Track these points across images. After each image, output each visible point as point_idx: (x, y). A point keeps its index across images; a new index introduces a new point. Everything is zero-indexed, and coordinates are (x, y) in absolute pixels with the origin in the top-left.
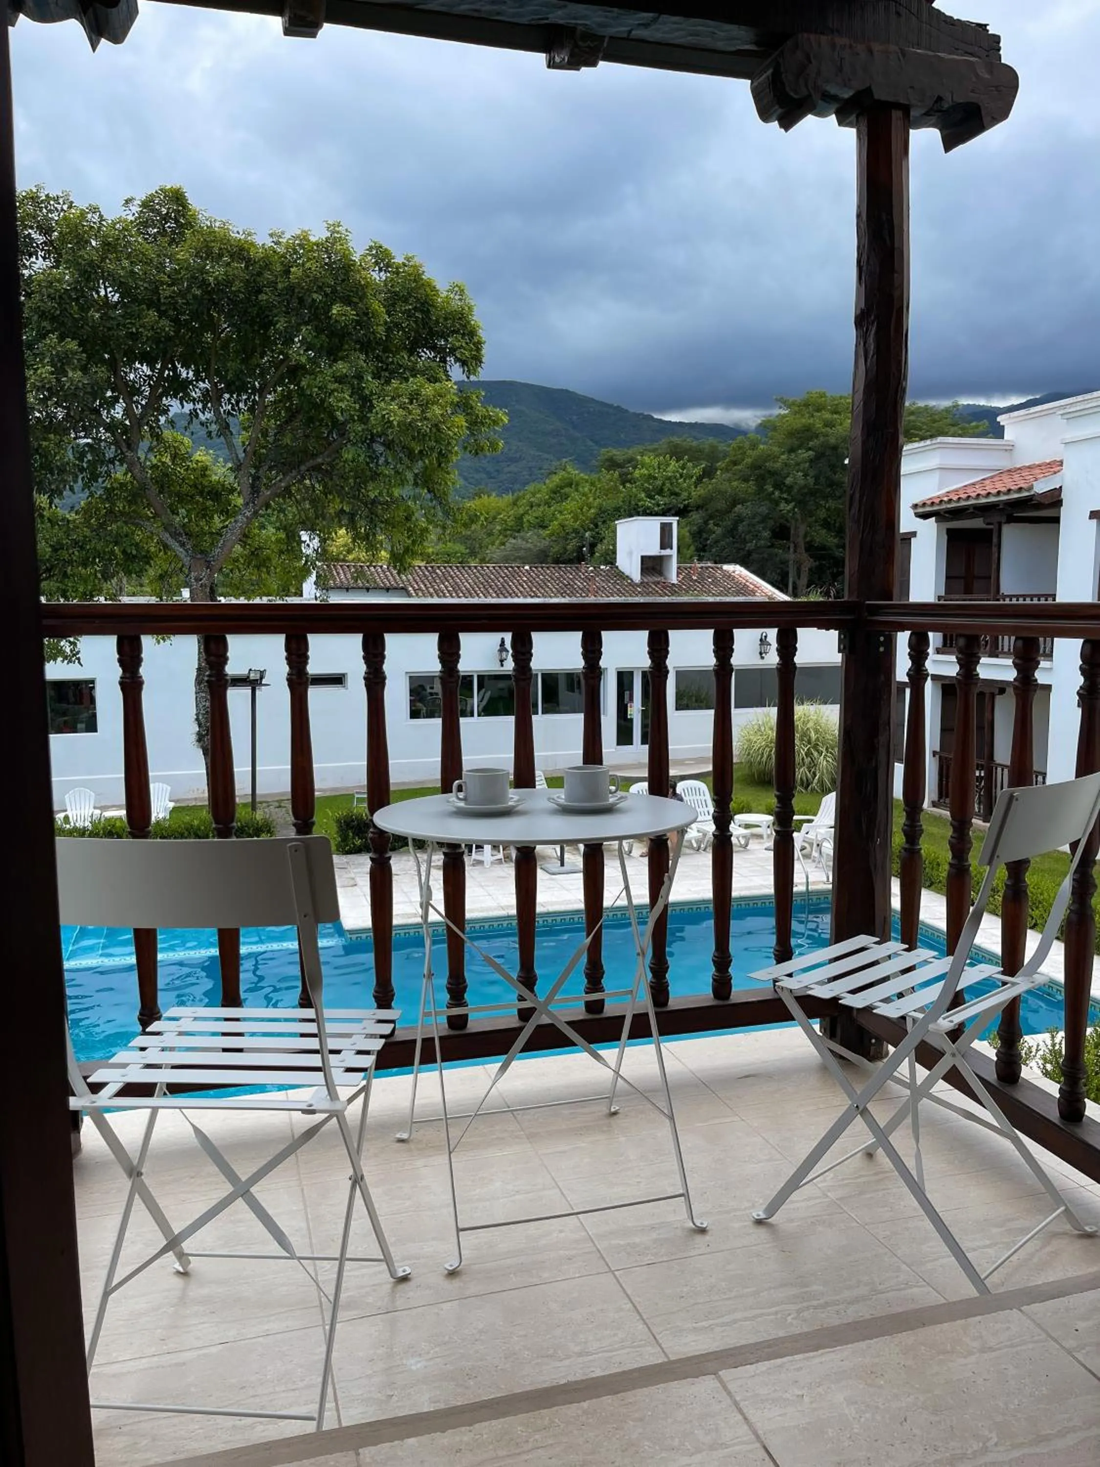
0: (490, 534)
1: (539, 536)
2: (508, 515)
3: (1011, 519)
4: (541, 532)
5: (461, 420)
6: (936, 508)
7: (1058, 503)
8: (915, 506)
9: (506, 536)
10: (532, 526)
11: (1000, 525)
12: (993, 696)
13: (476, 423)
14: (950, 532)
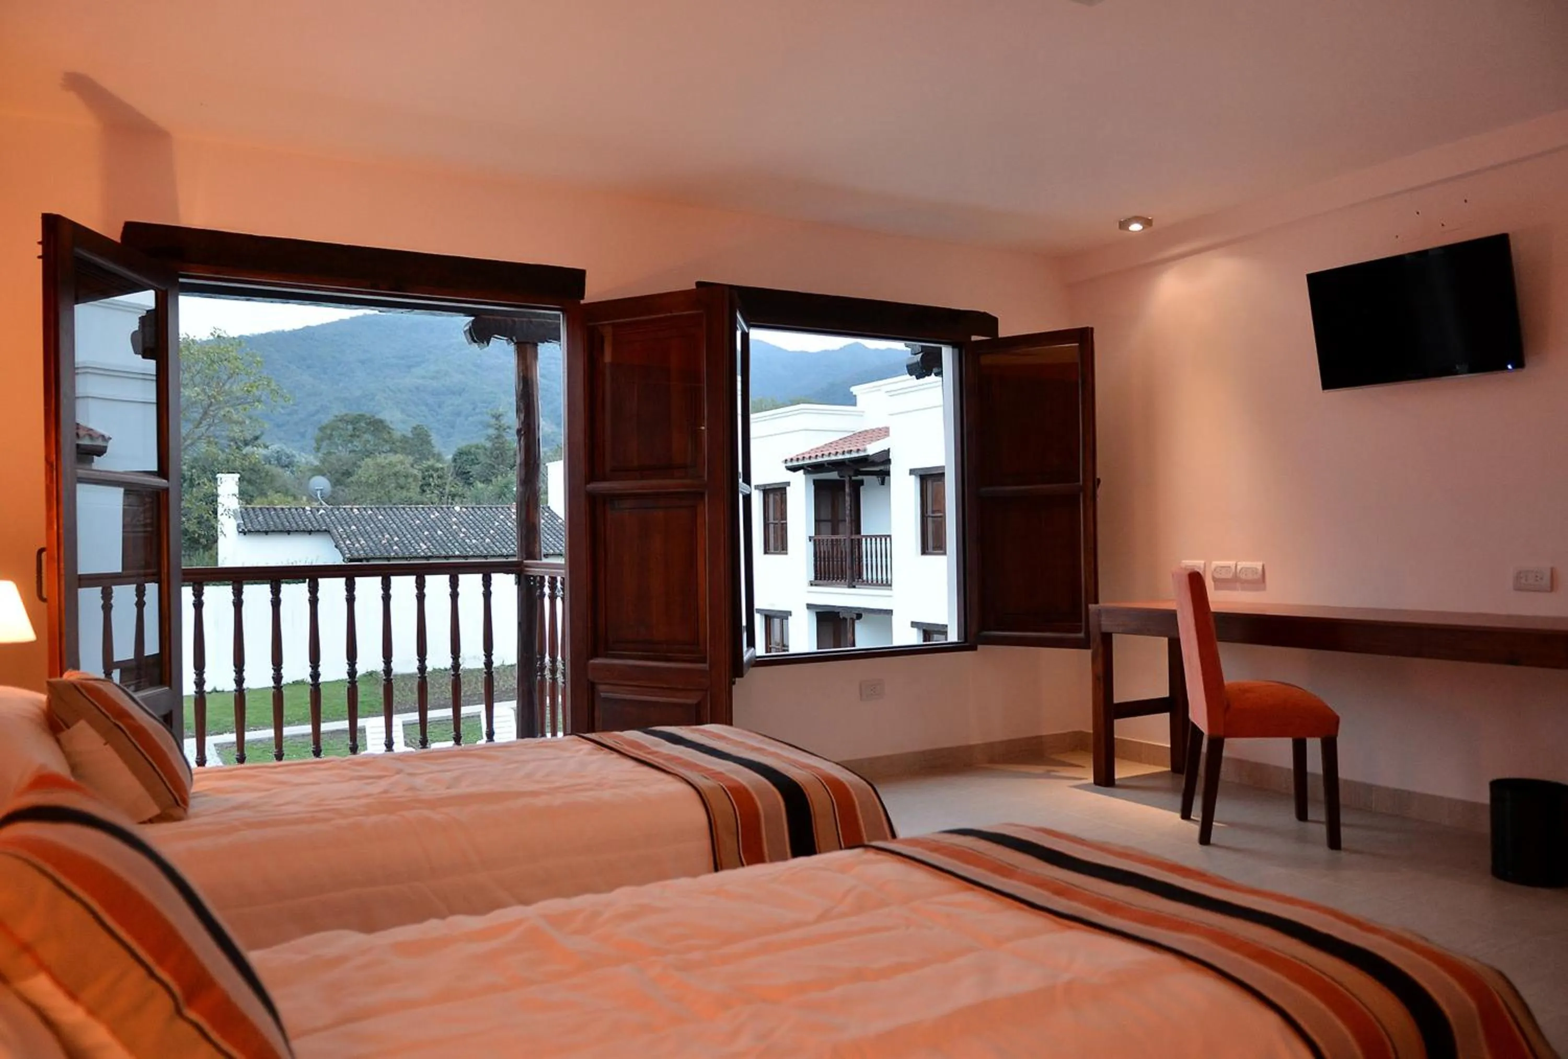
3: (859, 473)
6: (801, 463)
7: (888, 461)
8: (787, 462)
11: (850, 477)
12: (852, 619)
14: (816, 482)
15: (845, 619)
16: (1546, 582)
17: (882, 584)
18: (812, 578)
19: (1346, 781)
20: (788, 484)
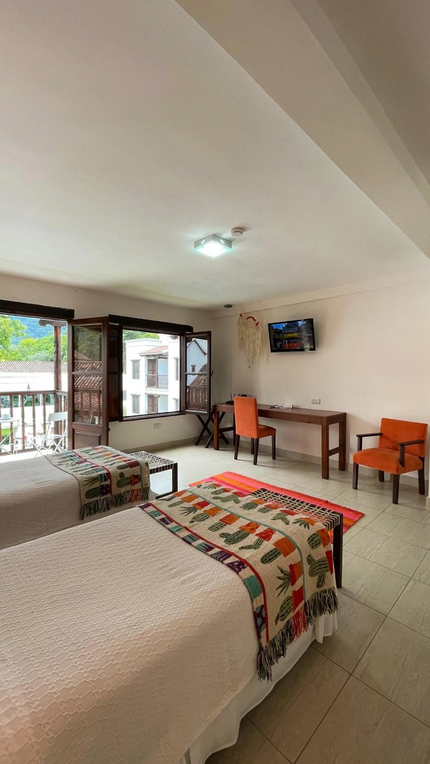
0: (30, 351)
1: (45, 352)
2: (36, 345)
3: (159, 358)
4: (46, 351)
5: (12, 328)
6: (143, 355)
7: (168, 355)
8: (139, 354)
9: (35, 352)
10: (43, 349)
11: (157, 359)
12: (157, 397)
13: (17, 329)
14: (148, 360)
15: (155, 397)
16: (318, 402)
17: (166, 388)
18: (147, 386)
19: (261, 445)
20: (140, 360)
